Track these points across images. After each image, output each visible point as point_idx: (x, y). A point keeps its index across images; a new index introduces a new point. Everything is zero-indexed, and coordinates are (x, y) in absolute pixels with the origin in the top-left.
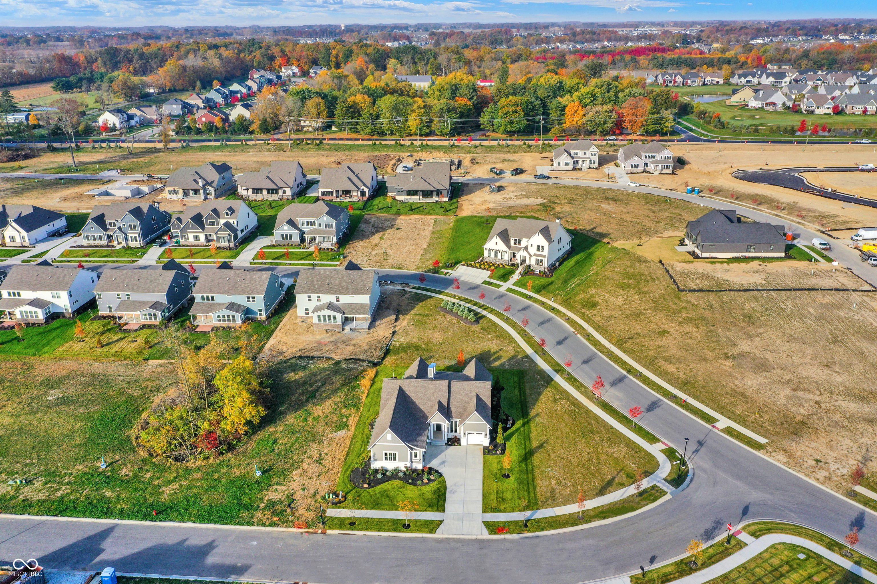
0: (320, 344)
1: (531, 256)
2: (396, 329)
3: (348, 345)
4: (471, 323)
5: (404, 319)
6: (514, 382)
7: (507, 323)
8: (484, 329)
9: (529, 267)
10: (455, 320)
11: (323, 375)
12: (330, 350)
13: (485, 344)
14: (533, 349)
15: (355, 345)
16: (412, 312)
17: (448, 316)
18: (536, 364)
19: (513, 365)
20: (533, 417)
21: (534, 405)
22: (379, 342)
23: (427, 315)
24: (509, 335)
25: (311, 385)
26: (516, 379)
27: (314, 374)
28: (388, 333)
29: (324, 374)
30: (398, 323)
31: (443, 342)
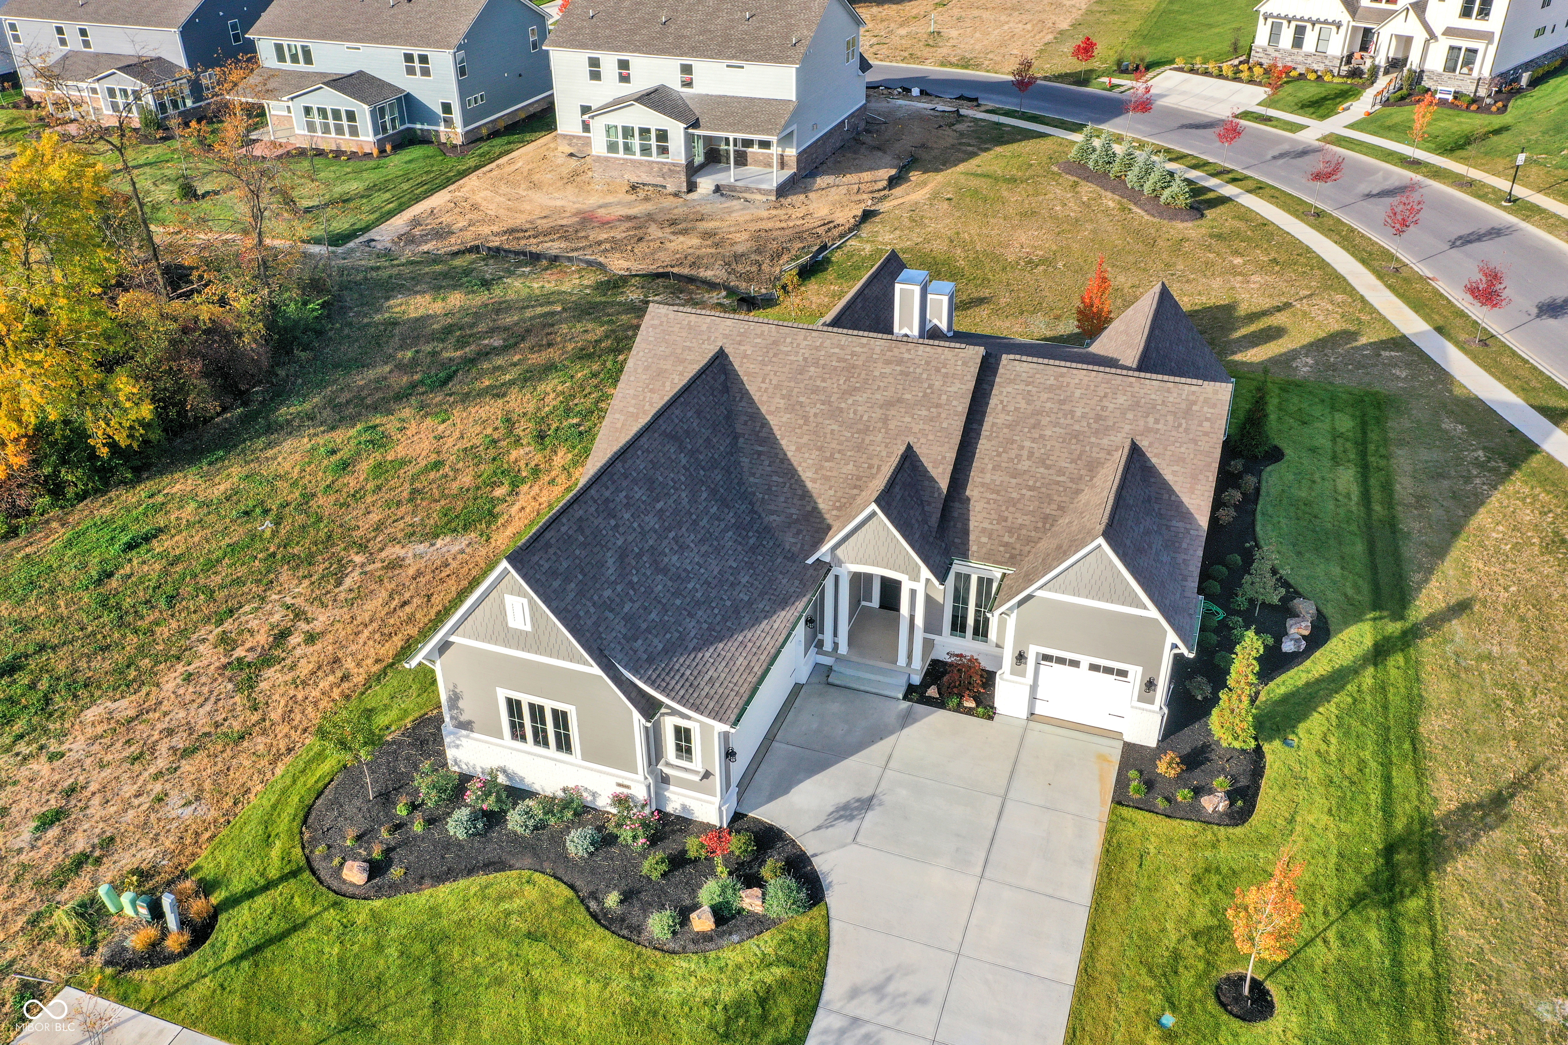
0: (586, 219)
1: (1432, 36)
2: (883, 207)
3: (685, 232)
4: (1170, 212)
5: (925, 183)
6: (1335, 436)
7: (1319, 228)
8: (1219, 237)
9: (1417, 77)
10: (1110, 200)
11: (528, 313)
12: (613, 240)
13: (1217, 283)
14: (1427, 318)
15: (707, 235)
16: (961, 167)
17: (1087, 189)
18: (1443, 376)
19: (1334, 367)
20: (1436, 621)
21: (1440, 552)
22: (799, 236)
23: (1013, 180)
24: (1323, 264)
25: (461, 343)
26: (1345, 423)
27: (501, 308)
28: (846, 216)
29: (539, 310)
30: (897, 191)
31: (1043, 261)
